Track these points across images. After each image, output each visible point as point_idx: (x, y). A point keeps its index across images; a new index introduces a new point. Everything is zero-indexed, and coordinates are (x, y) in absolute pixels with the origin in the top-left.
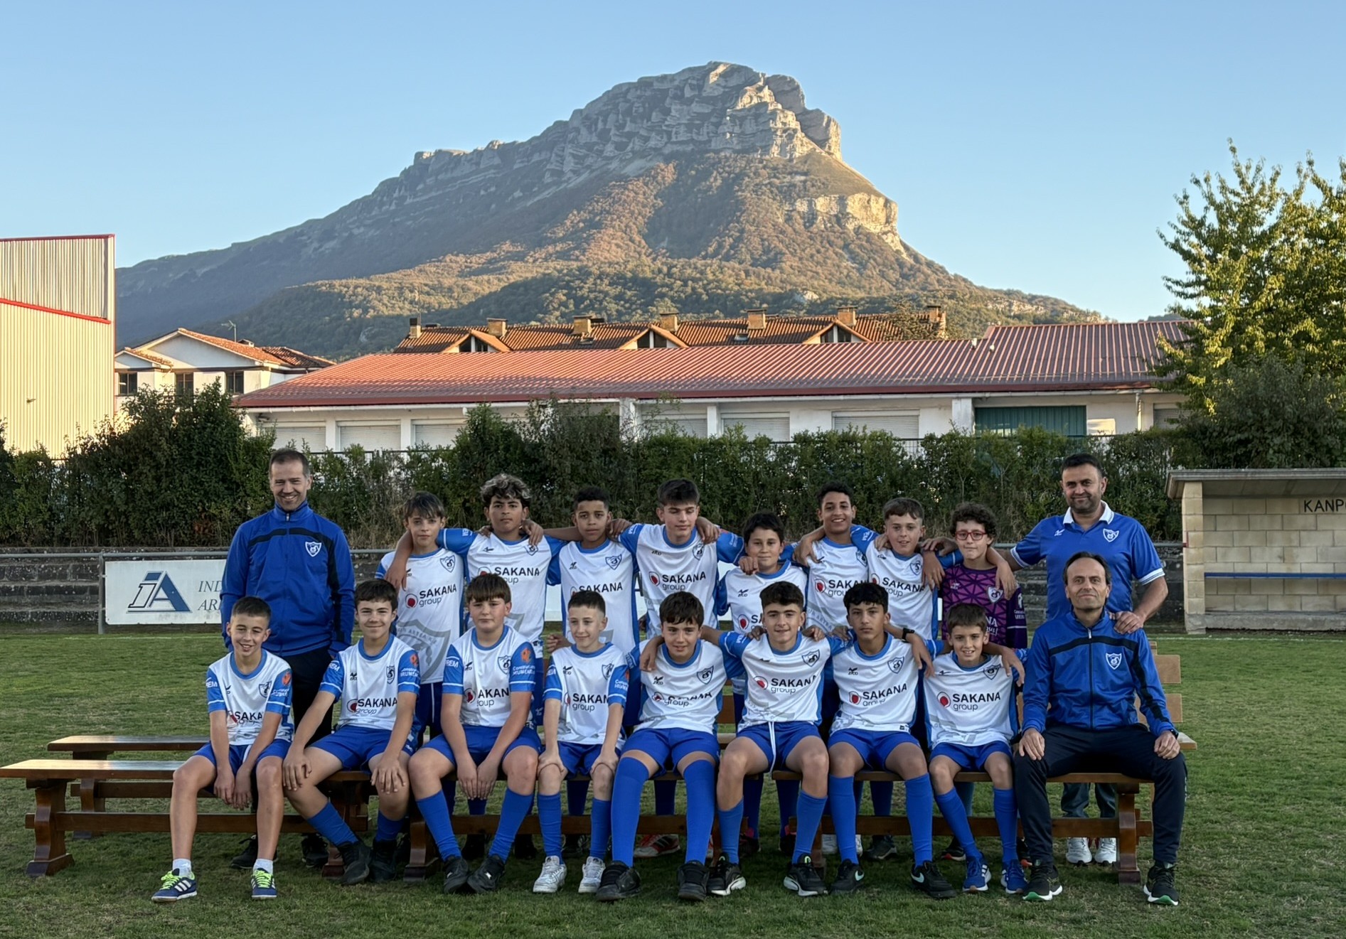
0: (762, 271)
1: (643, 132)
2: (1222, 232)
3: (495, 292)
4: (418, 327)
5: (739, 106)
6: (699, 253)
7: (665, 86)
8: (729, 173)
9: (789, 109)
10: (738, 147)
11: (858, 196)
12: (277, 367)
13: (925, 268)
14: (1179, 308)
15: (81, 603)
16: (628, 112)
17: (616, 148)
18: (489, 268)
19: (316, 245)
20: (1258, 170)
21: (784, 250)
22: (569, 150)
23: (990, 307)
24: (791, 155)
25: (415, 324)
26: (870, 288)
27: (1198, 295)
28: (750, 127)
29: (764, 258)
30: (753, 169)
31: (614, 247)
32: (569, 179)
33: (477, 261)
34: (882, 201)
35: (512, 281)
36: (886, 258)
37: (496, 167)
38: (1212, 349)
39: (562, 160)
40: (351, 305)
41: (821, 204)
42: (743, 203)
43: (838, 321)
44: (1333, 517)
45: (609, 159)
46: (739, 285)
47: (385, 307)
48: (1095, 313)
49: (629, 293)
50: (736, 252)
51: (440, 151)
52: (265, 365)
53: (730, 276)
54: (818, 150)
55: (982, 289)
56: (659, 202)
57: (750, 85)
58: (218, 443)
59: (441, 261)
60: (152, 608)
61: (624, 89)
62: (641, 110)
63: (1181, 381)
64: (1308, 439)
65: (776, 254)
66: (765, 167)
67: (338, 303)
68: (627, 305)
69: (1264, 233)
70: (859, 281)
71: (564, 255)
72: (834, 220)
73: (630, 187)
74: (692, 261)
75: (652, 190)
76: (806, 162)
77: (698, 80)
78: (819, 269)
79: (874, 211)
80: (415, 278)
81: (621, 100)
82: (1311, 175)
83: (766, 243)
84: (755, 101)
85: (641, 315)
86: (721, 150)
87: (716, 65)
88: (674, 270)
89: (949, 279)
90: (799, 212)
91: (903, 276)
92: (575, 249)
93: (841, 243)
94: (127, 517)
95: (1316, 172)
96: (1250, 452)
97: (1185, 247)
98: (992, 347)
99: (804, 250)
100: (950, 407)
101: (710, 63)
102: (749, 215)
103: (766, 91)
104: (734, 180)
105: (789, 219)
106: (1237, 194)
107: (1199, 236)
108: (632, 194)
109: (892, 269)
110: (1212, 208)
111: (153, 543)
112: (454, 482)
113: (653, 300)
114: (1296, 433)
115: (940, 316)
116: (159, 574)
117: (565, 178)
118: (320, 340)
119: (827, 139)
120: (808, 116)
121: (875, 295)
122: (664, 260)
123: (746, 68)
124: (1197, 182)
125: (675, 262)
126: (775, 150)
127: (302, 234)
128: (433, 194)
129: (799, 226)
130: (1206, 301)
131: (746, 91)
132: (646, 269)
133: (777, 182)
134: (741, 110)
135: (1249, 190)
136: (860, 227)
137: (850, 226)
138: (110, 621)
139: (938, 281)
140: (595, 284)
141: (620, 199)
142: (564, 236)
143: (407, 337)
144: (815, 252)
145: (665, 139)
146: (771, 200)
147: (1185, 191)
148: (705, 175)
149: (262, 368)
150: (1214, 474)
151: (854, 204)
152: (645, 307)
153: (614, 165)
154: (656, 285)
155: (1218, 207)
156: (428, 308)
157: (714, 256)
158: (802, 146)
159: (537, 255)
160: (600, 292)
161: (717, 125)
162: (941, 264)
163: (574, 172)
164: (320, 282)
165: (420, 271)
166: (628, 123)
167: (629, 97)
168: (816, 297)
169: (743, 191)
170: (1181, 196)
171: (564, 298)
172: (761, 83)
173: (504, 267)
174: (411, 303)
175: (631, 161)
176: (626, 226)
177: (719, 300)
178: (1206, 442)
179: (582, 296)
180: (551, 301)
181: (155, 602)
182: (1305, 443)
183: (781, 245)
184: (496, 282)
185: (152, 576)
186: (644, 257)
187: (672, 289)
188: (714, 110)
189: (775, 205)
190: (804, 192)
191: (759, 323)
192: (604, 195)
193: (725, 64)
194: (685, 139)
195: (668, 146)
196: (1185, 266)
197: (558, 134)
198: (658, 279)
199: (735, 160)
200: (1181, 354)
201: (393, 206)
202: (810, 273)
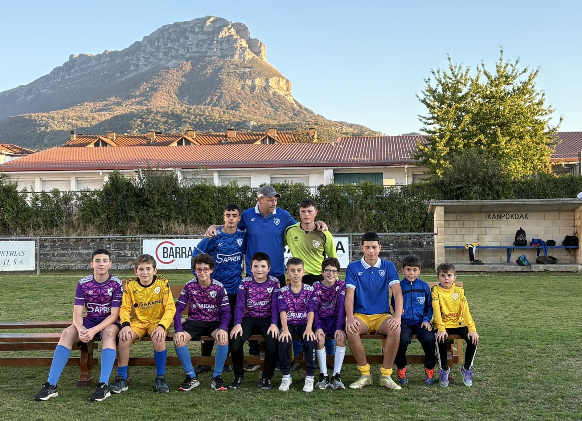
0: (231, 112)
1: (176, 47)
2: (444, 96)
3: (108, 120)
5: (220, 37)
6: (202, 103)
7: (186, 26)
8: (216, 67)
9: (243, 38)
10: (220, 55)
11: (274, 78)
12: (8, 153)
13: (304, 111)
14: (425, 129)
16: (169, 38)
17: (164, 54)
18: (105, 109)
19: (23, 97)
20: (460, 68)
21: (241, 102)
22: (142, 55)
23: (333, 129)
24: (244, 59)
25: (73, 134)
26: (280, 120)
27: (434, 123)
28: (225, 46)
29: (232, 105)
30: (227, 65)
31: (163, 100)
32: (142, 68)
33: (99, 105)
34: (285, 81)
35: (115, 115)
36: (287, 106)
37: (108, 62)
38: (440, 148)
39: (138, 59)
40: (40, 125)
41: (258, 81)
42: (222, 80)
43: (269, 134)
44: (500, 222)
45: (160, 59)
46: (221, 118)
47: (56, 126)
48: (379, 132)
49: (170, 121)
50: (219, 103)
51: (82, 54)
52: (2, 152)
53: (216, 114)
54: (256, 57)
55: (330, 121)
56: (184, 80)
57: (225, 27)
59: (82, 105)
61: (167, 27)
62: (175, 37)
63: (425, 162)
64: (488, 187)
65: (237, 104)
66: (232, 64)
67: (34, 124)
68: (169, 126)
69: (463, 96)
70: (275, 117)
71: (140, 103)
72: (263, 89)
73: (170, 72)
74: (199, 106)
75: (180, 74)
76: (250, 62)
77: (201, 24)
78: (257, 111)
79: (282, 85)
80: (70, 113)
81: (166, 32)
82: (483, 70)
83: (233, 99)
84: (228, 34)
85: (175, 131)
86: (212, 56)
87: (209, 17)
88: (191, 110)
89: (315, 116)
90: (248, 85)
91: (294, 115)
92: (145, 100)
93: (266, 99)
95: (485, 69)
96: (463, 193)
97: (428, 101)
98: (341, 146)
99: (250, 102)
100: (323, 173)
101: (206, 16)
102: (225, 86)
103: (232, 29)
104: (218, 70)
105: (243, 88)
106: (450, 79)
107: (434, 97)
108: (171, 76)
109: (290, 111)
110: (440, 84)
112: (103, 206)
113: (181, 124)
114: (483, 184)
115: (314, 132)
117: (140, 68)
118: (25, 141)
119: (260, 52)
120: (252, 41)
121: (282, 123)
123: (223, 19)
124: (433, 73)
125: (191, 107)
126: (236, 56)
127: (16, 92)
128: (79, 74)
129: (248, 92)
130: (437, 126)
131: (223, 29)
132: (178, 110)
133: (238, 71)
134: (221, 38)
135: (456, 77)
136: (275, 92)
137: (271, 92)
139: (310, 117)
140: (154, 116)
141: (166, 78)
142: (140, 94)
143: (69, 140)
144: (255, 103)
145: (186, 51)
146: (235, 80)
147: (428, 76)
148: (205, 67)
150: (448, 202)
151: (272, 82)
152: (177, 128)
153: (162, 62)
154: (182, 117)
155: (443, 85)
156: (76, 126)
157: (209, 104)
158: (249, 55)
159: (127, 103)
160: (157, 120)
161: (210, 45)
162: (311, 110)
163: (144, 65)
164: (25, 115)
165: (72, 109)
166: (169, 43)
167: (170, 31)
168: (255, 123)
169: (222, 75)
170: (427, 80)
171: (140, 123)
172: (230, 26)
173: (112, 108)
174: (68, 124)
175: (170, 60)
176: (168, 90)
177: (211, 124)
178: (443, 188)
179: (148, 122)
180: (134, 124)
182: (486, 189)
183: (239, 100)
184: (108, 115)
186: (177, 104)
187: (190, 119)
188: (209, 38)
189: (237, 82)
190: (250, 76)
191: (233, 135)
192: (158, 76)
193: (214, 17)
194: (195, 51)
195: (188, 54)
196: (428, 110)
197: (137, 48)
198: (183, 115)
199: (218, 61)
200: (426, 150)
201: (60, 80)
202: (252, 113)
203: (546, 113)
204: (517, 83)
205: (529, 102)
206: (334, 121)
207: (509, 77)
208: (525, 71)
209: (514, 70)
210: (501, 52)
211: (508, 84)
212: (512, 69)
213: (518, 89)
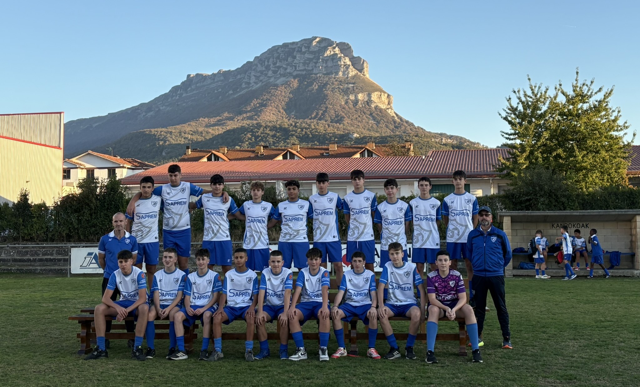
0: (335, 125)
1: (284, 66)
2: (524, 113)
3: (221, 134)
4: (190, 150)
5: (326, 55)
6: (308, 117)
7: (294, 47)
8: (321, 83)
9: (347, 56)
10: (325, 72)
11: (376, 93)
12: (129, 167)
13: (405, 124)
14: (507, 144)
15: (59, 265)
16: (278, 58)
17: (273, 73)
18: (218, 124)
19: (144, 114)
20: (539, 88)
21: (345, 116)
22: (253, 73)
23: (433, 140)
24: (348, 76)
25: (189, 149)
26: (382, 132)
27: (515, 139)
28: (330, 64)
29: (336, 119)
30: (331, 82)
31: (272, 114)
32: (253, 86)
33: (213, 120)
34: (386, 95)
35: (228, 129)
36: (388, 119)
37: (222, 81)
38: (521, 161)
39: (250, 77)
40: (159, 140)
41: (360, 96)
42: (327, 96)
43: (367, 147)
45: (270, 77)
46: (325, 131)
47: (173, 140)
48: (478, 143)
49: (278, 134)
50: (324, 117)
51: (198, 74)
52: (125, 166)
53: (321, 127)
54: (359, 74)
55: (430, 132)
56: (291, 96)
57: (330, 46)
58: (115, 200)
59: (197, 121)
60: (90, 267)
61: (276, 48)
62: (284, 57)
63: (508, 174)
64: (555, 199)
65: (341, 118)
66: (336, 81)
67: (153, 138)
68: (277, 139)
69: (542, 113)
70: (377, 129)
71: (250, 118)
72: (366, 103)
73: (279, 89)
74: (306, 120)
75: (288, 90)
76: (354, 79)
77: (308, 44)
78: (360, 124)
79: (383, 99)
80: (187, 128)
81: (275, 52)
82: (561, 90)
83: (337, 113)
84: (332, 53)
85: (283, 144)
86: (318, 74)
87: (316, 38)
88: (298, 124)
89: (415, 128)
90: (351, 100)
91: (396, 127)
92: (255, 115)
93: (369, 113)
94: (78, 230)
95: (563, 89)
96: (531, 204)
97: (510, 119)
98: (431, 159)
99: (353, 116)
101: (313, 37)
102: (330, 101)
103: (337, 49)
104: (323, 86)
105: (347, 103)
106: (531, 97)
107: (515, 114)
108: (279, 92)
109: (391, 124)
110: (521, 103)
111: (88, 241)
113: (289, 137)
114: (550, 197)
115: (410, 145)
116: (93, 253)
117: (251, 85)
118: (145, 154)
119: (363, 69)
120: (355, 59)
121: (384, 135)
122: (293, 120)
123: (328, 39)
124: (515, 92)
125: (298, 121)
126: (341, 74)
127: (138, 109)
128: (195, 92)
129: (351, 106)
130: (518, 142)
131: (328, 49)
132: (285, 124)
133: (341, 87)
134: (326, 57)
135: (536, 96)
136: (377, 106)
137: (373, 106)
138: (73, 272)
139: (411, 129)
140: (264, 130)
141: (274, 94)
142: (250, 110)
143: (185, 154)
144: (358, 117)
145: (294, 69)
146: (339, 95)
147: (509, 96)
148: (311, 84)
149: (123, 167)
150: (515, 213)
151: (374, 96)
152: (285, 140)
153: (272, 80)
154: (290, 131)
155: (523, 103)
156: (192, 141)
157: (314, 118)
158: (352, 72)
159: (239, 118)
160: (266, 133)
161: (316, 63)
162: (412, 122)
163: (255, 83)
164: (145, 130)
165: (189, 125)
166: (278, 62)
167: (279, 51)
168: (358, 136)
169: (327, 91)
170: (508, 98)
171: (250, 136)
172: (335, 46)
173: (225, 123)
174: (185, 138)
175: (279, 78)
176: (277, 106)
177: (317, 137)
178: (514, 200)
179: (258, 135)
180: (245, 138)
181: (91, 265)
182: (553, 201)
183: (343, 114)
184: (221, 129)
185: (90, 254)
186: (284, 119)
188: (314, 57)
189: (341, 97)
190: (354, 91)
191: (334, 148)
192: (267, 93)
193: (319, 37)
194: (302, 69)
195: (295, 72)
196: (509, 127)
197: (248, 66)
198: (290, 128)
199: (324, 78)
200: (508, 163)
201: (177, 98)
202: (356, 126)
203: (621, 129)
204: (593, 101)
205: (605, 119)
206: (433, 133)
207: (585, 96)
208: (600, 90)
209: (589, 90)
210: (577, 73)
211: (584, 102)
212: (587, 89)
213: (595, 107)
